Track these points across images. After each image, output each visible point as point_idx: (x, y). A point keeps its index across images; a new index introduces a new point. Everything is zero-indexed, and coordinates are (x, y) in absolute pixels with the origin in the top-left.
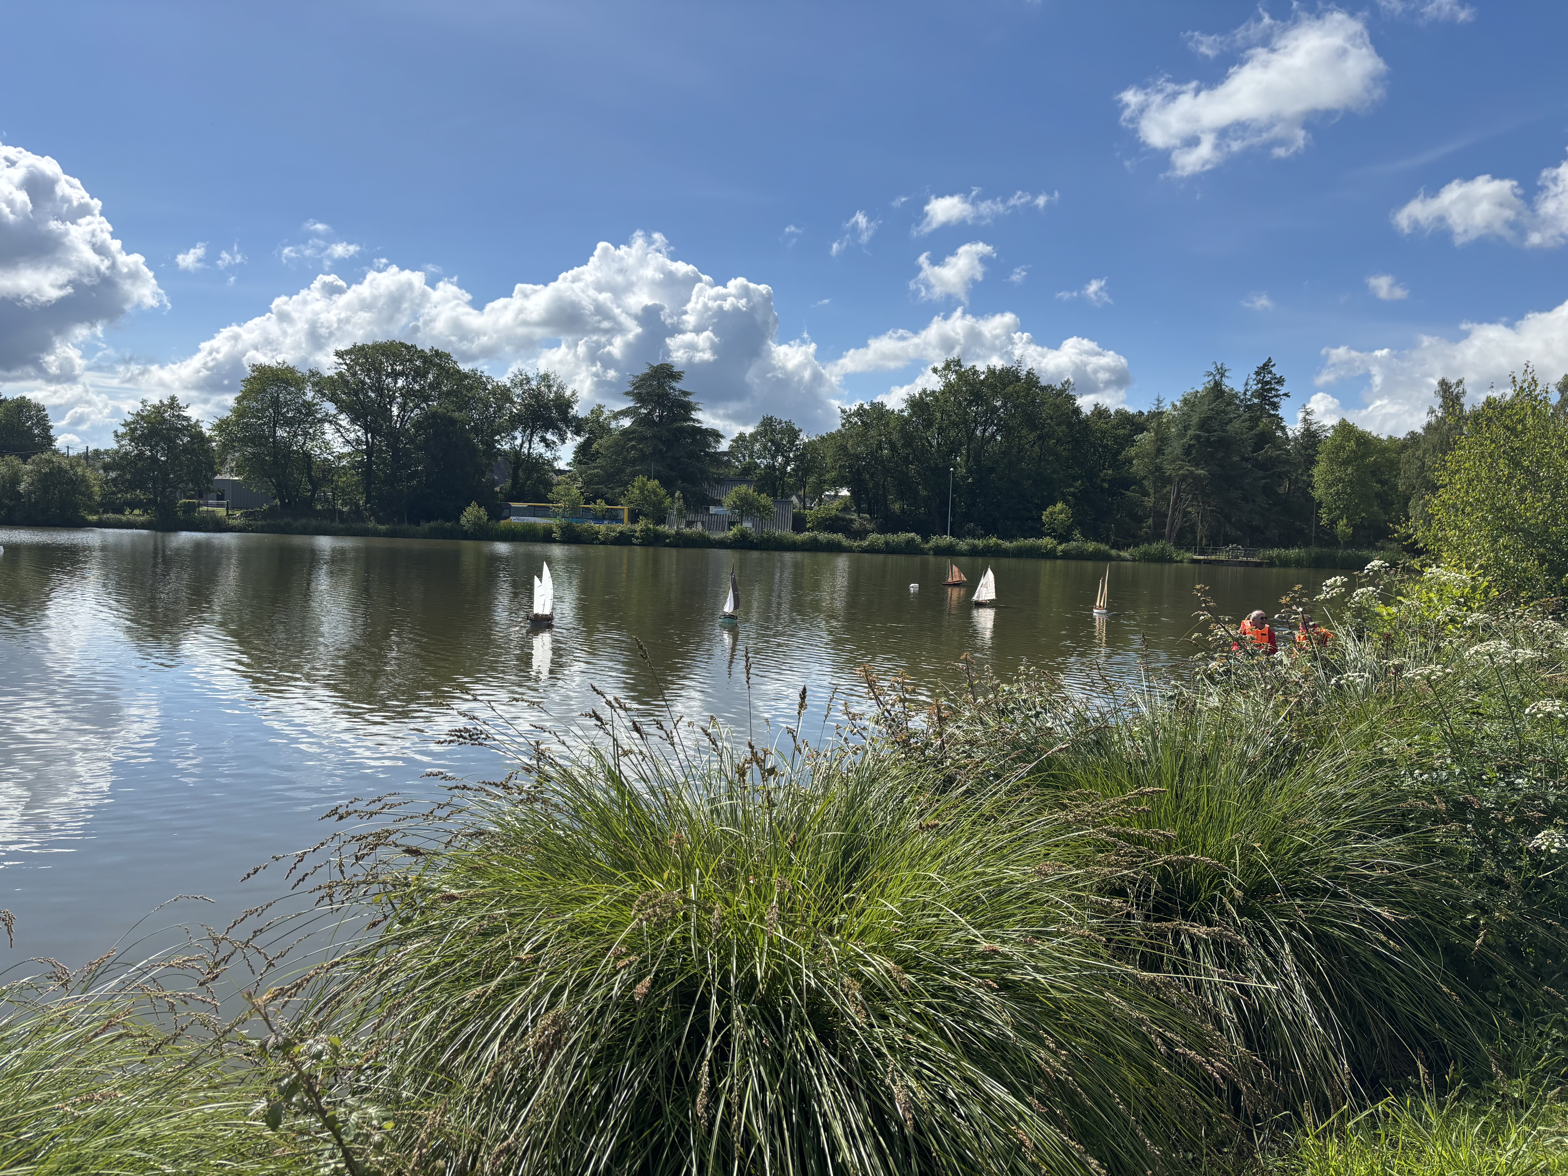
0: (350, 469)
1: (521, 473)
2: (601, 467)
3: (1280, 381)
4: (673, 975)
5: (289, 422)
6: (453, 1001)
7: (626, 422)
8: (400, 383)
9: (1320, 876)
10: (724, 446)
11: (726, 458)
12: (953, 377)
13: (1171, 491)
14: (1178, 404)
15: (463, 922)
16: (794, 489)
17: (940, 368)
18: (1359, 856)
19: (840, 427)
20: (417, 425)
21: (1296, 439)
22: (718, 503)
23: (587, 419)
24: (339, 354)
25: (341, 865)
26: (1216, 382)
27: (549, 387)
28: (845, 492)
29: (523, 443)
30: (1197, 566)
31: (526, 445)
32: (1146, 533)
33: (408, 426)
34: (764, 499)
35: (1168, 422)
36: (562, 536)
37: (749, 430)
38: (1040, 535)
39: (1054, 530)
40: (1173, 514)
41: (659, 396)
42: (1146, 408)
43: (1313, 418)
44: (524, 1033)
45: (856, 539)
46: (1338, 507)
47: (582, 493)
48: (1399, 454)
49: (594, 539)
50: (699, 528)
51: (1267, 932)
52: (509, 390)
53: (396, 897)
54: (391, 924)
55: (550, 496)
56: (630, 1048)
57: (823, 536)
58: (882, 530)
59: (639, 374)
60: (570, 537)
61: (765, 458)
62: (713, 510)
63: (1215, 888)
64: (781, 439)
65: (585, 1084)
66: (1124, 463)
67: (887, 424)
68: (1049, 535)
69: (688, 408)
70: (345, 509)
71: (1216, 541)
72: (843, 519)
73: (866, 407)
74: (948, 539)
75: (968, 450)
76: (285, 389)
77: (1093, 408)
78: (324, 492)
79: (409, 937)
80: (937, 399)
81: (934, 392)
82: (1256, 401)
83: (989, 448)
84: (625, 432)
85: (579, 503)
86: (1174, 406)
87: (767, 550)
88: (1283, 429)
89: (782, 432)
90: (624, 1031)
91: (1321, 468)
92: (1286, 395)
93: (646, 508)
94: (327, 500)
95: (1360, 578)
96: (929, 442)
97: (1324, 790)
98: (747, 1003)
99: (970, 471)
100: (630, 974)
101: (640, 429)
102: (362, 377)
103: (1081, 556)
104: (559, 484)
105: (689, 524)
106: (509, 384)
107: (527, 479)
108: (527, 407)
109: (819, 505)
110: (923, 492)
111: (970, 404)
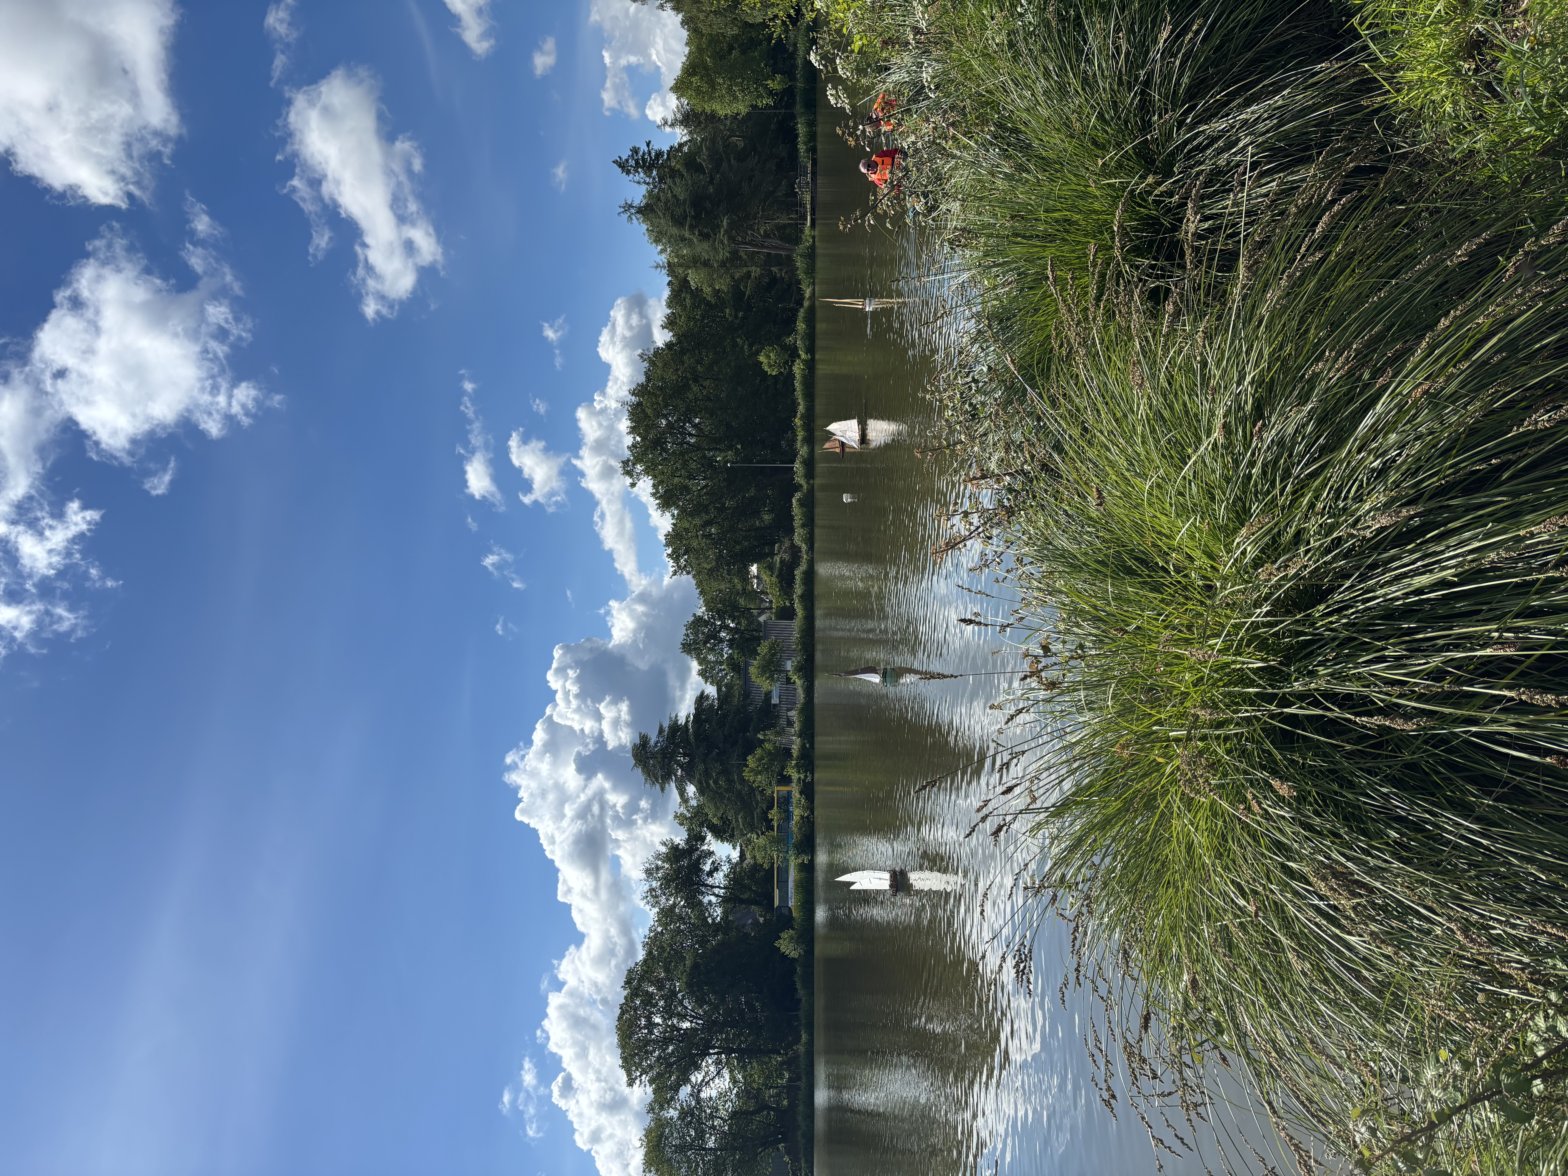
0: (746, 1071)
1: (745, 896)
2: (736, 814)
3: (635, 151)
4: (1264, 751)
5: (701, 1135)
6: (1305, 982)
7: (691, 789)
8: (658, 1020)
9: (1130, 99)
10: (711, 690)
11: (724, 689)
12: (639, 468)
13: (744, 251)
14: (660, 248)
15: (1218, 969)
16: (752, 619)
17: (631, 481)
18: (1107, 62)
19: (690, 576)
20: (700, 1002)
21: (690, 133)
22: (768, 695)
23: (689, 830)
24: (631, 1083)
25: (1162, 1095)
26: (638, 212)
27: (658, 868)
28: (754, 569)
29: (714, 894)
30: (817, 222)
31: (716, 891)
32: (786, 273)
33: (701, 1012)
34: (763, 649)
35: (677, 256)
36: (807, 854)
37: (695, 666)
38: (791, 376)
39: (786, 363)
40: (767, 248)
41: (664, 757)
42: (664, 278)
43: (670, 118)
44: (1335, 908)
45: (800, 557)
46: (756, 89)
47: (763, 833)
48: (703, 35)
49: (809, 821)
50: (794, 714)
51: (1189, 147)
52: (662, 910)
53: (1195, 1039)
54: (1224, 1044)
55: (766, 866)
56: (1344, 797)
57: (798, 589)
58: (791, 531)
59: (643, 778)
60: (807, 845)
61: (722, 650)
62: (775, 700)
63: (1146, 201)
64: (703, 633)
65: (1388, 844)
66: (719, 297)
67: (687, 530)
68: (790, 367)
69: (675, 728)
70: (787, 1075)
71: (792, 203)
72: (781, 570)
73: (670, 551)
74: (798, 466)
75: (709, 450)
76: (667, 1138)
77: (666, 331)
78: (770, 1097)
79: (1237, 1027)
80: (661, 482)
81: (654, 486)
82: (655, 173)
83: (707, 429)
84: (701, 791)
85: (773, 837)
86: (662, 252)
87: (813, 645)
88: (681, 145)
89: (696, 634)
90: (1327, 802)
91: (718, 107)
92: (648, 144)
93: (776, 768)
94: (778, 1095)
95: (828, 72)
96: (702, 489)
97: (1041, 98)
98: (1289, 675)
99: (730, 447)
100: (1265, 797)
101: (697, 776)
102: (653, 1059)
103: (811, 336)
104: (754, 857)
105: (790, 724)
106: (657, 910)
107: (750, 889)
108: (678, 890)
109: (767, 594)
110: (752, 492)
111: (665, 450)
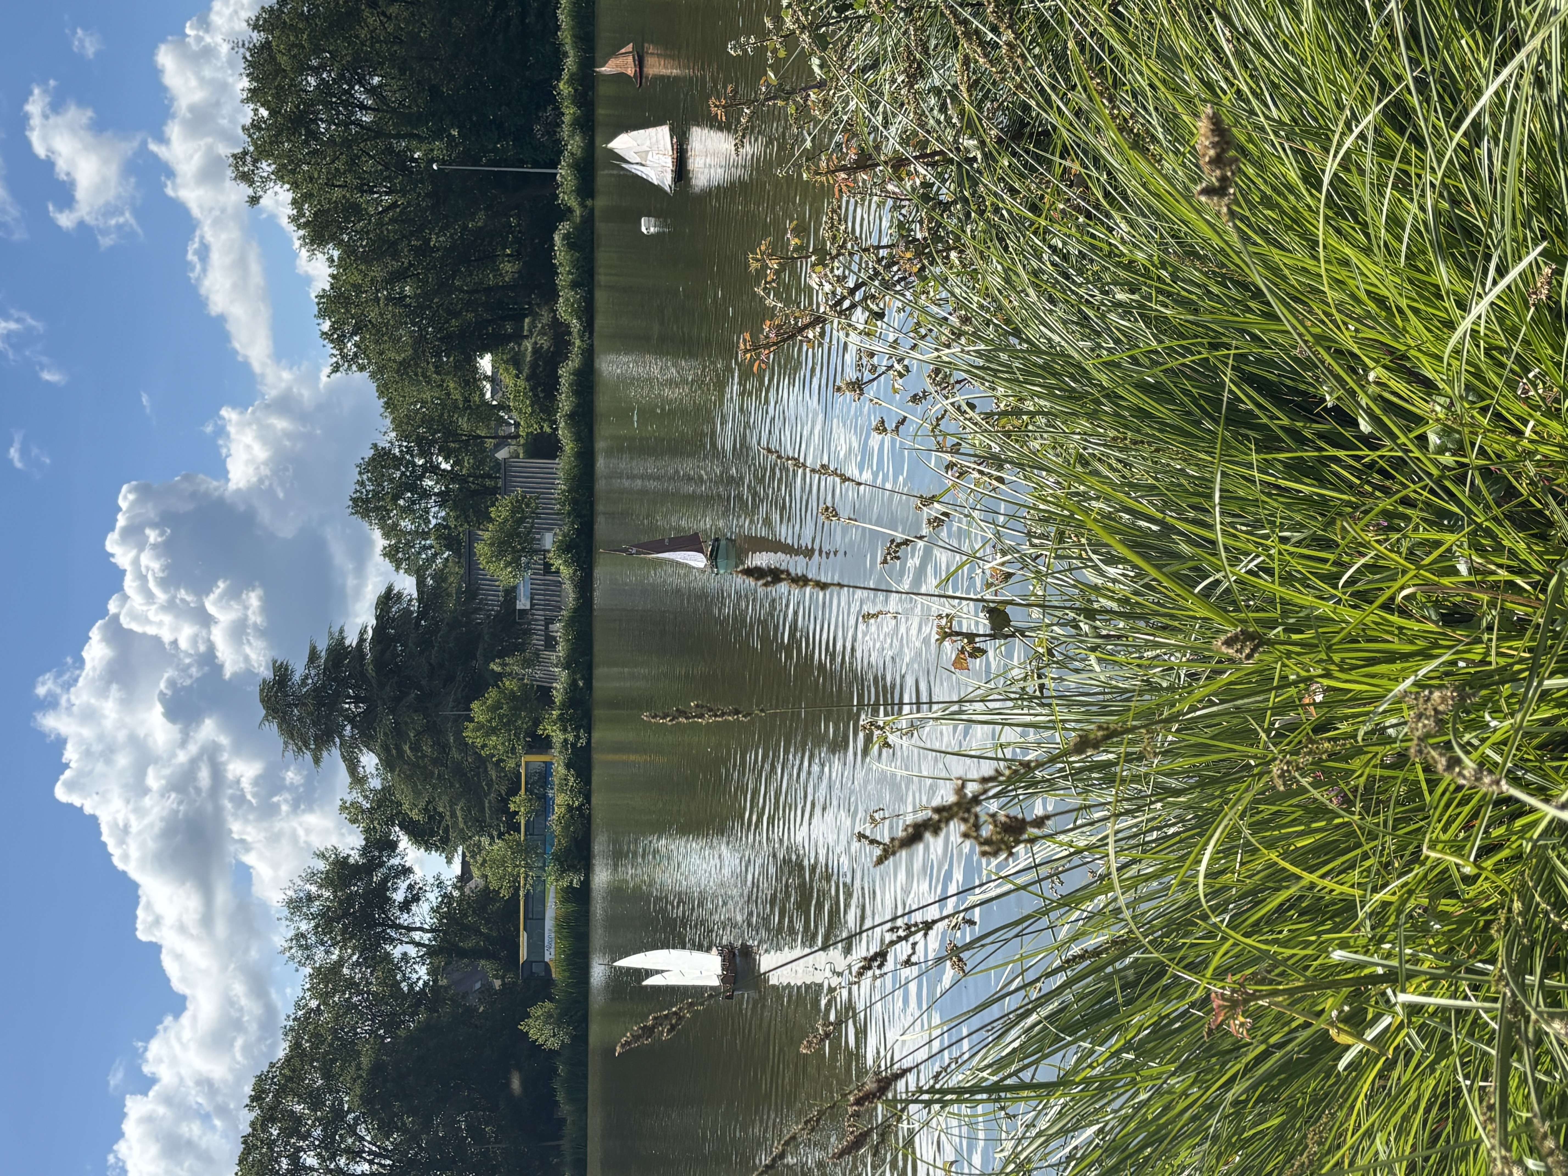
1: (468, 944)
2: (452, 803)
7: (369, 761)
8: (311, 1161)
10: (407, 585)
11: (429, 581)
12: (266, 167)
16: (482, 455)
17: (250, 191)
19: (366, 374)
20: (385, 1129)
22: (511, 593)
23: (367, 831)
27: (310, 898)
28: (486, 364)
29: (412, 942)
31: (417, 936)
33: (388, 1145)
34: (500, 511)
36: (577, 871)
37: (377, 540)
41: (320, 704)
45: (569, 343)
47: (500, 836)
49: (582, 815)
50: (557, 628)
52: (317, 970)
55: (505, 893)
57: (565, 403)
58: (552, 295)
59: (280, 741)
60: (578, 856)
61: (427, 511)
62: (523, 603)
64: (391, 480)
67: (357, 288)
69: (339, 652)
72: (534, 366)
73: (326, 326)
74: (564, 172)
75: (399, 137)
80: (308, 196)
81: (294, 202)
83: (393, 97)
84: (388, 763)
85: (518, 843)
87: (592, 504)
89: (378, 481)
93: (523, 722)
96: (386, 210)
99: (438, 134)
101: (381, 737)
104: (485, 877)
105: (550, 643)
106: (308, 970)
107: (478, 932)
108: (347, 936)
109: (508, 409)
110: (480, 220)
111: (314, 135)
